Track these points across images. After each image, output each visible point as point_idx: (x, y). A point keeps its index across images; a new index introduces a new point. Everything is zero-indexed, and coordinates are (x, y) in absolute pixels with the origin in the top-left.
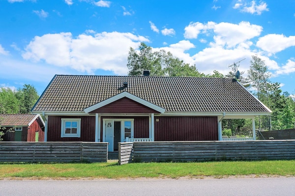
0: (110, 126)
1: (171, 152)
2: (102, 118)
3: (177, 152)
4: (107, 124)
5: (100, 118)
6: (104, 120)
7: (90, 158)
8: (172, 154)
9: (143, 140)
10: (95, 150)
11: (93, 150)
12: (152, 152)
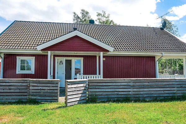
0: (61, 64)
1: (129, 90)
2: (55, 56)
3: (135, 90)
4: (59, 62)
5: (52, 57)
6: (56, 58)
7: (39, 98)
8: (130, 93)
9: (92, 77)
10: (44, 88)
11: (42, 88)
12: (109, 90)
